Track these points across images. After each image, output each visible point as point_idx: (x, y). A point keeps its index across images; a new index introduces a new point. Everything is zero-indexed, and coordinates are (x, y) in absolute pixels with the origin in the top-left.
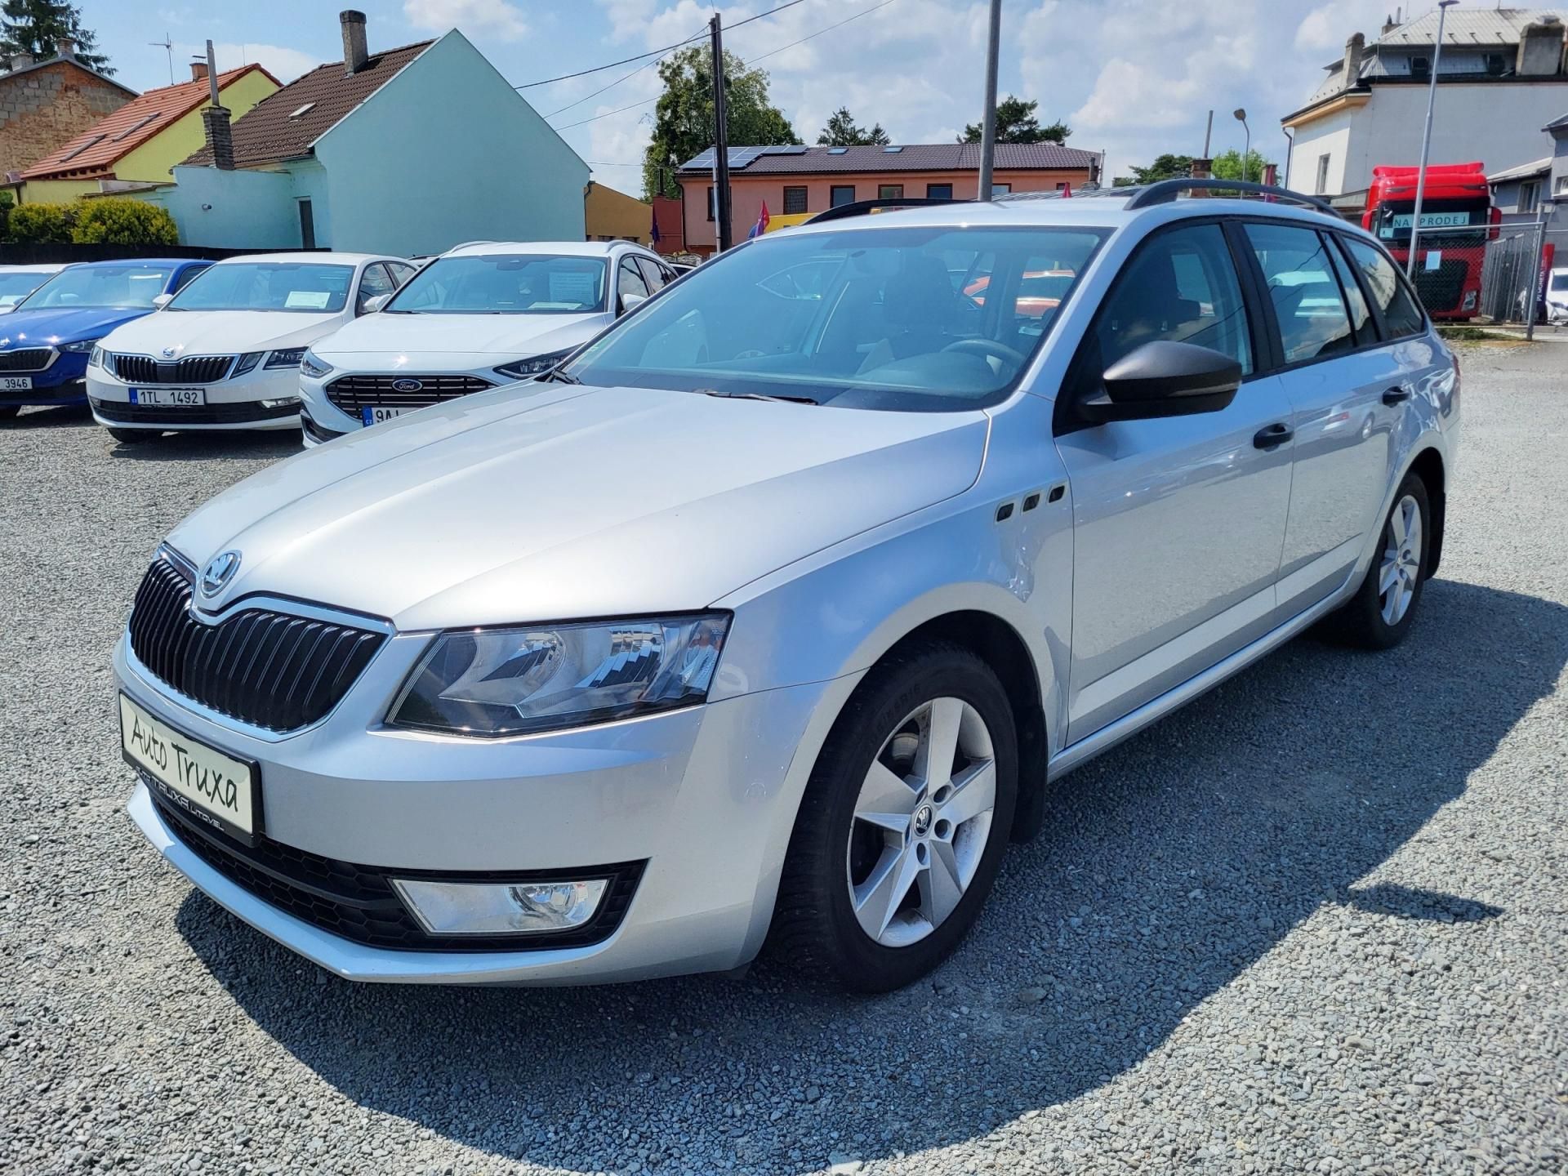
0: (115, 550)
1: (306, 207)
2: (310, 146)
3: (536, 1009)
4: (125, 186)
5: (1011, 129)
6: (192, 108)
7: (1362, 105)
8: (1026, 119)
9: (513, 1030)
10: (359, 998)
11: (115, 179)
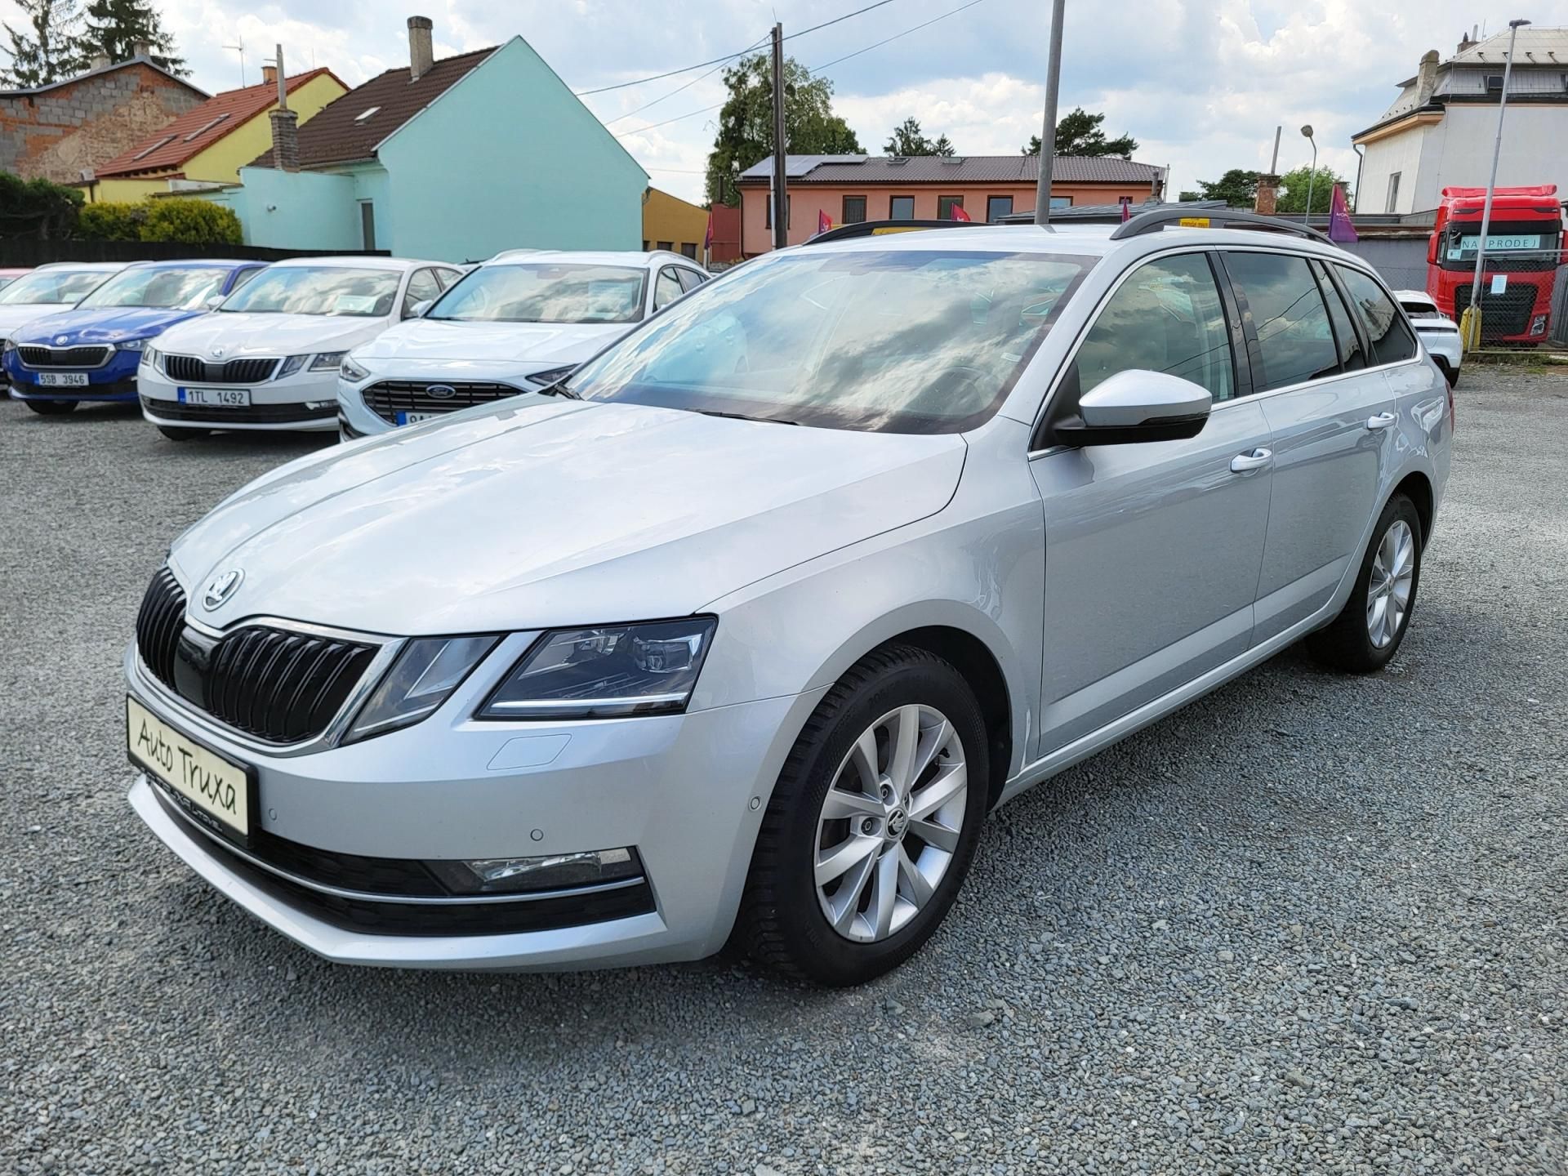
0: (150, 547)
1: (367, 208)
2: (374, 149)
3: (493, 1013)
4: (194, 186)
5: (1077, 141)
6: (261, 110)
7: (1435, 123)
8: (1092, 131)
9: (468, 1033)
10: (325, 995)
11: (185, 178)
